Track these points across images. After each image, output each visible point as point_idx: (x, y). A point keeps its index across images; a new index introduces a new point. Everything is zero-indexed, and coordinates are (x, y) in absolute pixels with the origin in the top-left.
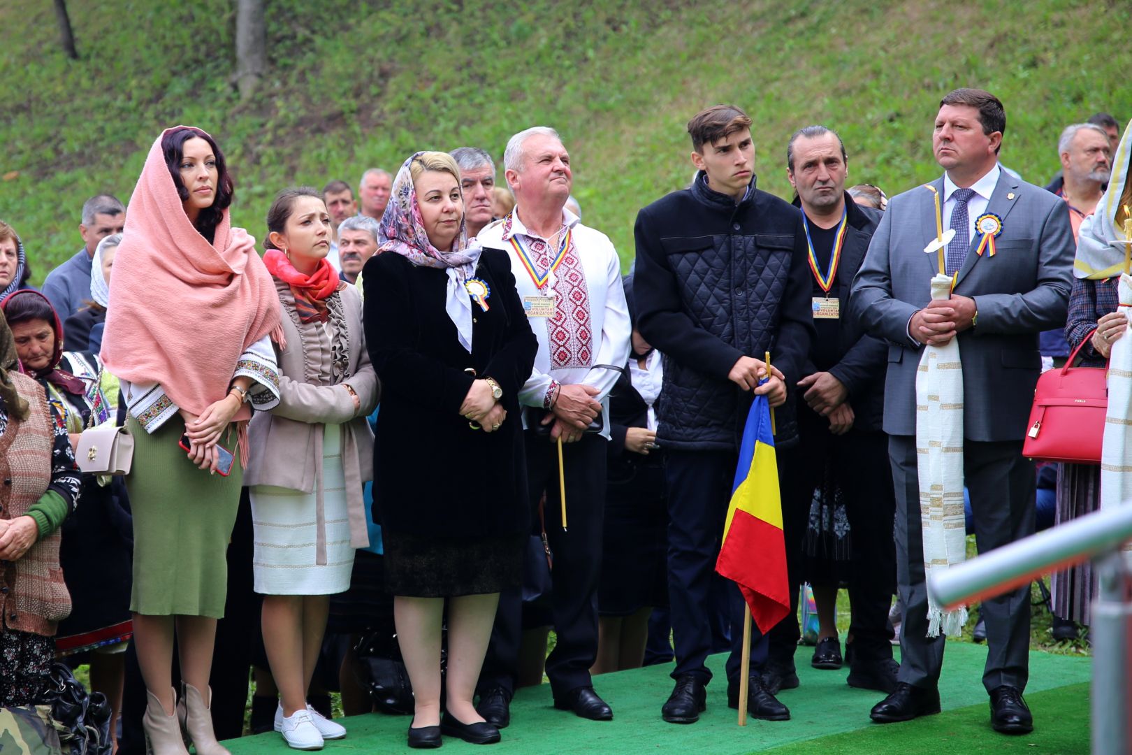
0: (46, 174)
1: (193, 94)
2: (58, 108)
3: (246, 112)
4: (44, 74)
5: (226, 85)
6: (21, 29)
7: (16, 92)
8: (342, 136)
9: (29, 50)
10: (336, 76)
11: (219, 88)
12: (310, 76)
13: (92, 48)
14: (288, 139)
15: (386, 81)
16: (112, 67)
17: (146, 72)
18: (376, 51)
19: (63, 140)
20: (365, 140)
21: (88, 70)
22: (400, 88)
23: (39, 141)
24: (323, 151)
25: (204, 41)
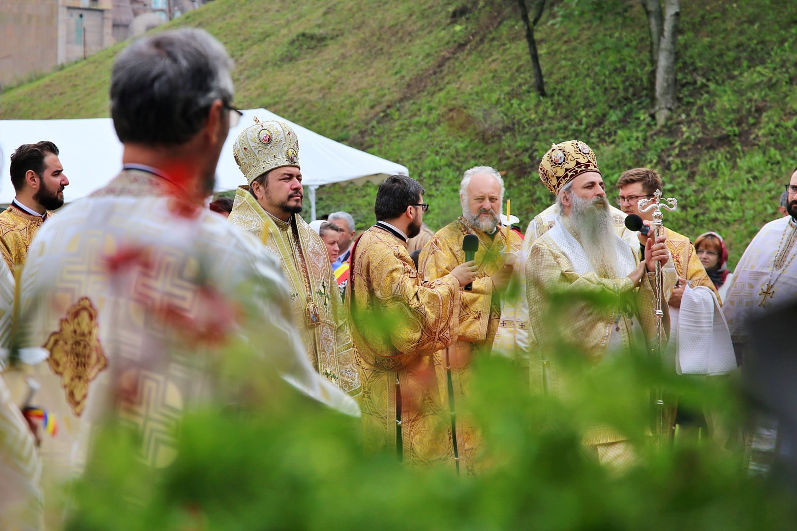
0: (525, 173)
1: (624, 122)
2: (533, 129)
3: (662, 134)
4: (523, 106)
5: (647, 115)
6: (508, 75)
7: (505, 117)
8: (728, 152)
9: (513, 90)
10: (725, 111)
11: (642, 118)
12: (705, 110)
13: (555, 89)
14: (690, 153)
15: (760, 115)
16: (568, 102)
17: (591, 106)
18: (753, 94)
19: (536, 150)
20: (745, 155)
21: (552, 104)
22: (770, 119)
23: (521, 150)
24: (715, 162)
25: (631, 85)
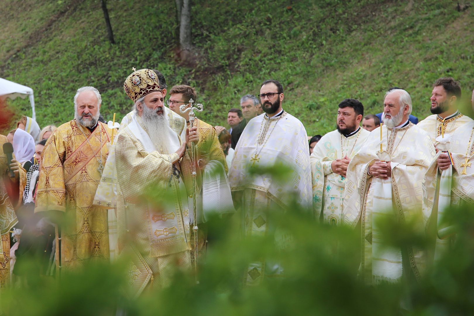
0: (104, 91)
1: (162, 58)
2: (107, 64)
3: (184, 66)
4: (101, 50)
5: (175, 54)
6: (92, 31)
7: (90, 57)
8: (223, 76)
9: (95, 40)
10: (220, 51)
11: (172, 56)
12: (209, 51)
13: (120, 39)
14: (201, 77)
15: (240, 53)
16: (128, 47)
17: (142, 49)
18: (236, 41)
19: (110, 77)
20: (232, 77)
21: (119, 48)
22: (246, 56)
23: (101, 77)
24: (216, 81)
25: (165, 36)
